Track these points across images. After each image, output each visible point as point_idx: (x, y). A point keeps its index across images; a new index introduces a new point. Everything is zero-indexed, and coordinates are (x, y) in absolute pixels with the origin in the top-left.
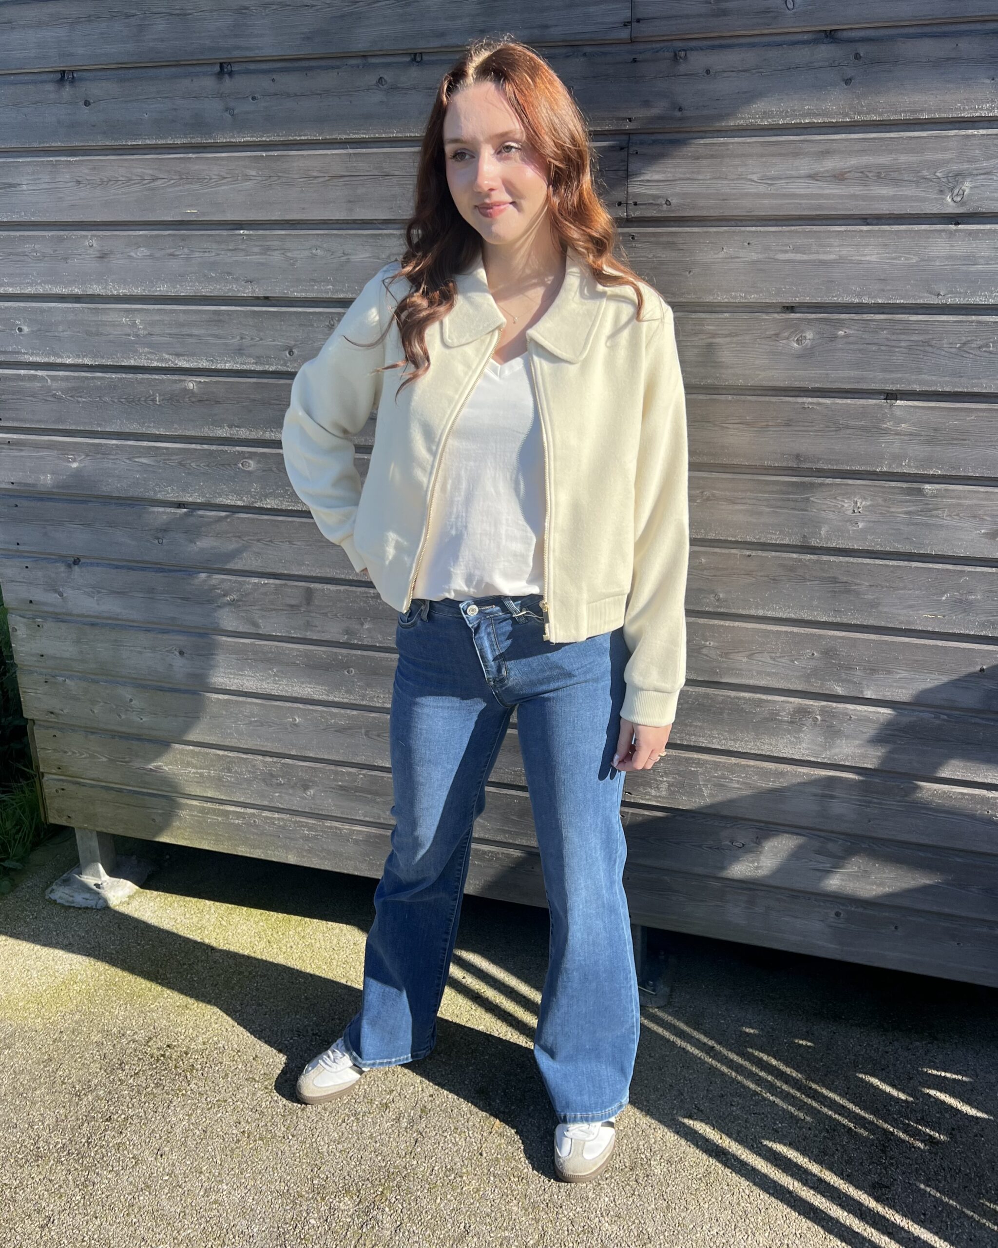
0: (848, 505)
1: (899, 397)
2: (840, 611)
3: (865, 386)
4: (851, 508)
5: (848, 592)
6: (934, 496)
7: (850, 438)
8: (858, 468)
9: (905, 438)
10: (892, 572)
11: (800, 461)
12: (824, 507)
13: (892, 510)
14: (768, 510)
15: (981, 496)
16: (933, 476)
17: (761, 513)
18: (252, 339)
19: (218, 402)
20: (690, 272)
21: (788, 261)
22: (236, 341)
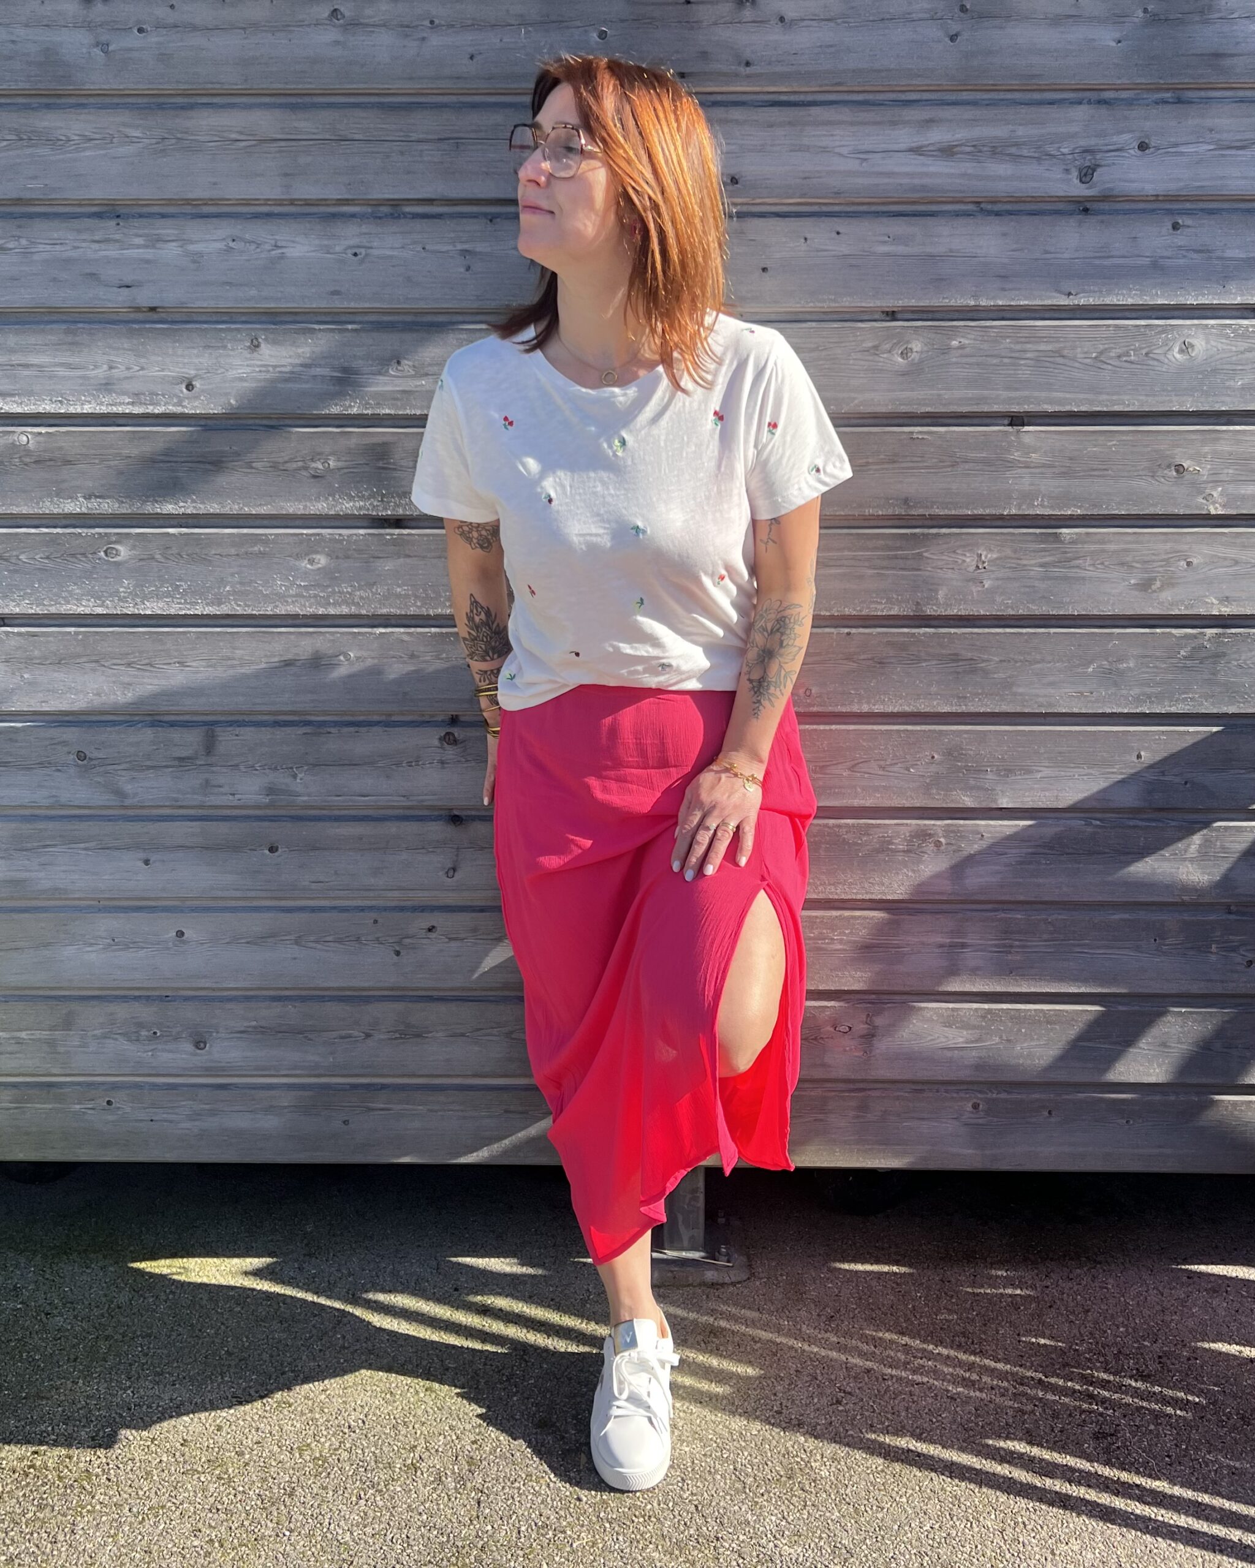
0: (970, 560)
1: (1026, 420)
2: (965, 697)
3: (986, 408)
4: (974, 563)
5: (974, 671)
6: (1073, 542)
7: (968, 474)
8: (980, 511)
9: (1037, 470)
10: (1027, 641)
11: (910, 507)
12: (940, 563)
13: (1025, 562)
14: (871, 572)
15: (1129, 538)
16: (1071, 517)
17: (861, 577)
18: (128, 369)
19: (68, 462)
20: (764, 270)
21: (888, 255)
22: (101, 372)
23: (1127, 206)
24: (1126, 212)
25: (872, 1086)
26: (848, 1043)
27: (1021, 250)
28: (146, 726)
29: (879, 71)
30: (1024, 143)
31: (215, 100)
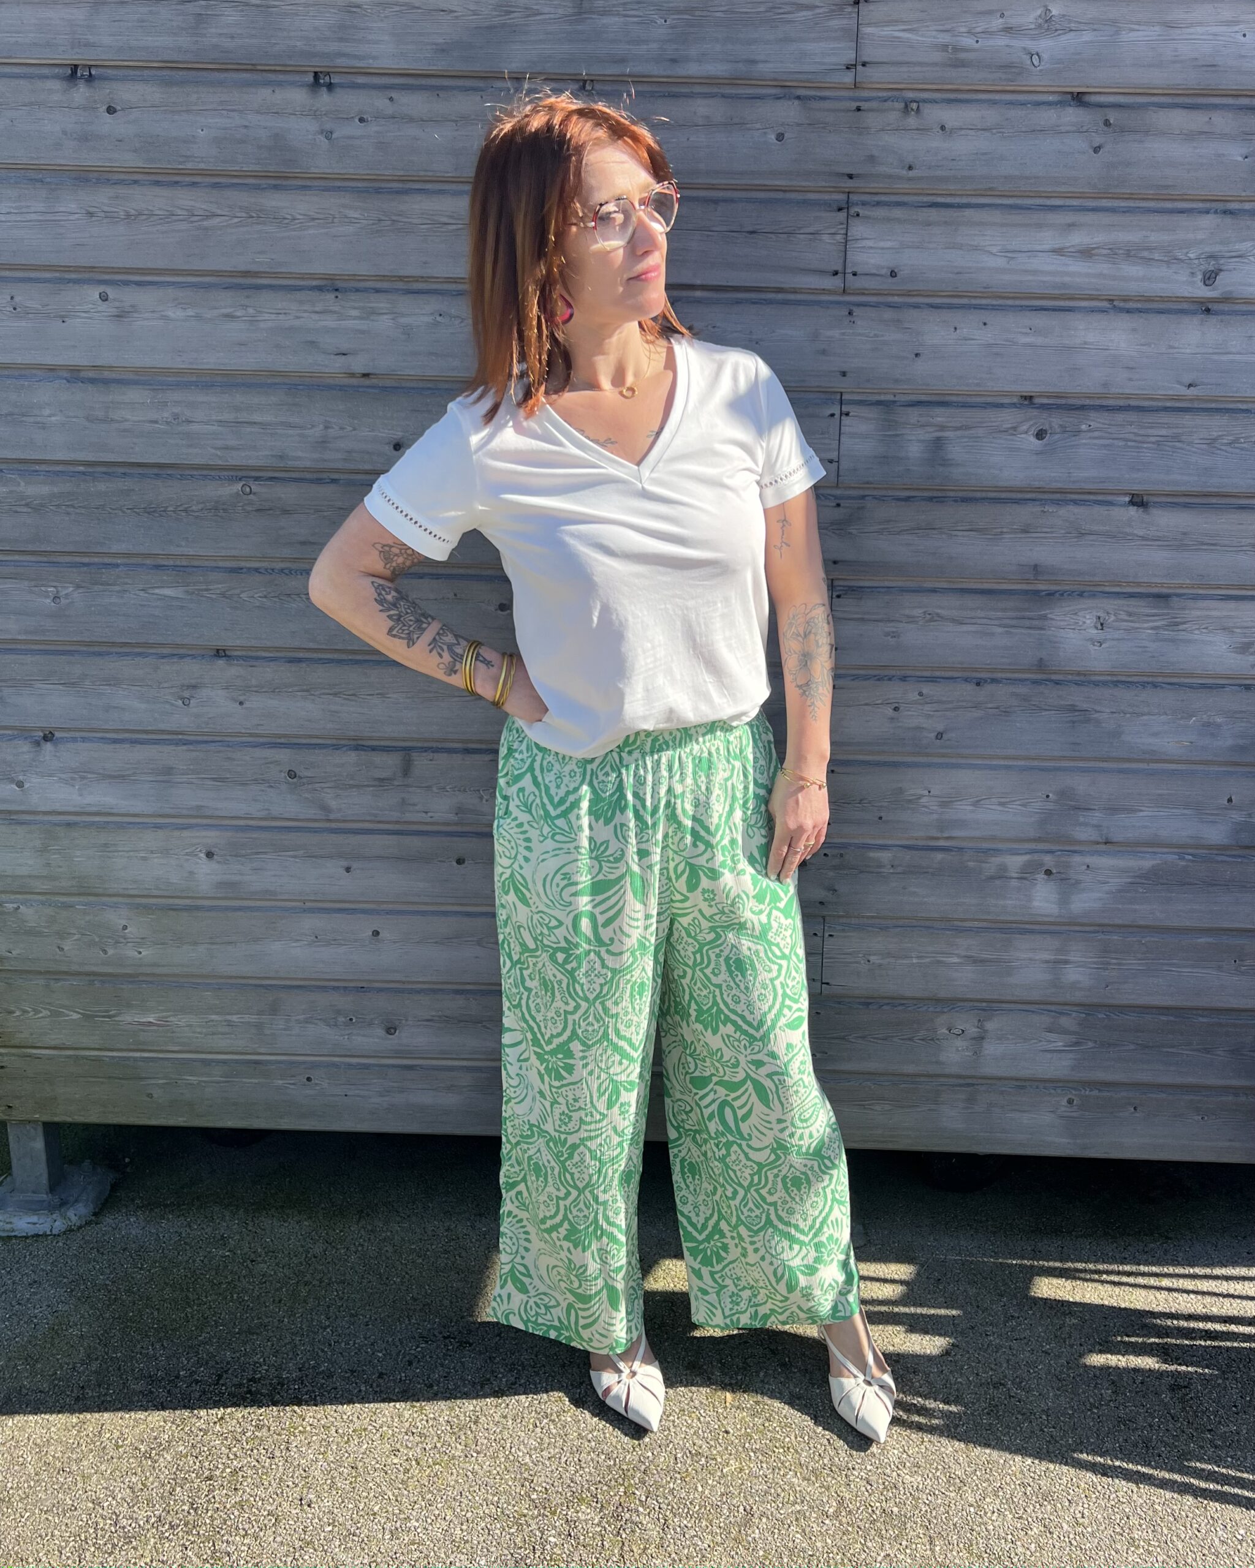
0: (1090, 622)
1: (1145, 498)
3: (1110, 486)
5: (1088, 721)
6: (1182, 608)
7: (1093, 545)
9: (1153, 543)
11: (1038, 573)
12: (1062, 624)
13: (1138, 625)
14: (1000, 630)
17: (993, 634)
18: (342, 428)
19: (286, 512)
20: (917, 355)
21: (1030, 345)
22: (317, 432)
23: (1244, 308)
24: (1244, 313)
25: (980, 1081)
26: (960, 1043)
27: (1149, 345)
28: (350, 749)
29: (1027, 178)
30: (1155, 248)
31: (429, 186)
